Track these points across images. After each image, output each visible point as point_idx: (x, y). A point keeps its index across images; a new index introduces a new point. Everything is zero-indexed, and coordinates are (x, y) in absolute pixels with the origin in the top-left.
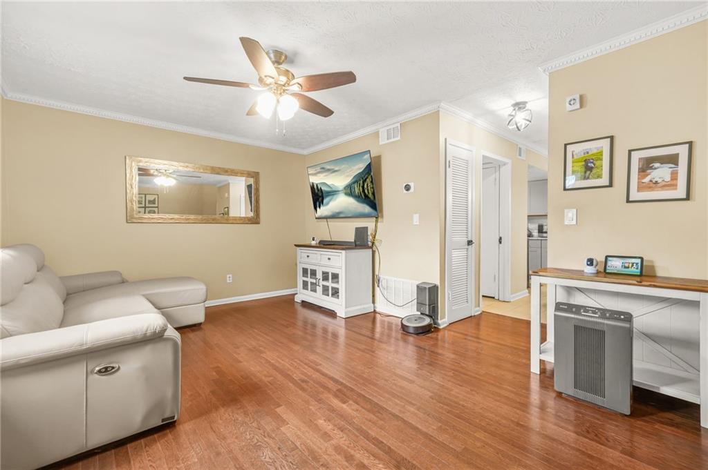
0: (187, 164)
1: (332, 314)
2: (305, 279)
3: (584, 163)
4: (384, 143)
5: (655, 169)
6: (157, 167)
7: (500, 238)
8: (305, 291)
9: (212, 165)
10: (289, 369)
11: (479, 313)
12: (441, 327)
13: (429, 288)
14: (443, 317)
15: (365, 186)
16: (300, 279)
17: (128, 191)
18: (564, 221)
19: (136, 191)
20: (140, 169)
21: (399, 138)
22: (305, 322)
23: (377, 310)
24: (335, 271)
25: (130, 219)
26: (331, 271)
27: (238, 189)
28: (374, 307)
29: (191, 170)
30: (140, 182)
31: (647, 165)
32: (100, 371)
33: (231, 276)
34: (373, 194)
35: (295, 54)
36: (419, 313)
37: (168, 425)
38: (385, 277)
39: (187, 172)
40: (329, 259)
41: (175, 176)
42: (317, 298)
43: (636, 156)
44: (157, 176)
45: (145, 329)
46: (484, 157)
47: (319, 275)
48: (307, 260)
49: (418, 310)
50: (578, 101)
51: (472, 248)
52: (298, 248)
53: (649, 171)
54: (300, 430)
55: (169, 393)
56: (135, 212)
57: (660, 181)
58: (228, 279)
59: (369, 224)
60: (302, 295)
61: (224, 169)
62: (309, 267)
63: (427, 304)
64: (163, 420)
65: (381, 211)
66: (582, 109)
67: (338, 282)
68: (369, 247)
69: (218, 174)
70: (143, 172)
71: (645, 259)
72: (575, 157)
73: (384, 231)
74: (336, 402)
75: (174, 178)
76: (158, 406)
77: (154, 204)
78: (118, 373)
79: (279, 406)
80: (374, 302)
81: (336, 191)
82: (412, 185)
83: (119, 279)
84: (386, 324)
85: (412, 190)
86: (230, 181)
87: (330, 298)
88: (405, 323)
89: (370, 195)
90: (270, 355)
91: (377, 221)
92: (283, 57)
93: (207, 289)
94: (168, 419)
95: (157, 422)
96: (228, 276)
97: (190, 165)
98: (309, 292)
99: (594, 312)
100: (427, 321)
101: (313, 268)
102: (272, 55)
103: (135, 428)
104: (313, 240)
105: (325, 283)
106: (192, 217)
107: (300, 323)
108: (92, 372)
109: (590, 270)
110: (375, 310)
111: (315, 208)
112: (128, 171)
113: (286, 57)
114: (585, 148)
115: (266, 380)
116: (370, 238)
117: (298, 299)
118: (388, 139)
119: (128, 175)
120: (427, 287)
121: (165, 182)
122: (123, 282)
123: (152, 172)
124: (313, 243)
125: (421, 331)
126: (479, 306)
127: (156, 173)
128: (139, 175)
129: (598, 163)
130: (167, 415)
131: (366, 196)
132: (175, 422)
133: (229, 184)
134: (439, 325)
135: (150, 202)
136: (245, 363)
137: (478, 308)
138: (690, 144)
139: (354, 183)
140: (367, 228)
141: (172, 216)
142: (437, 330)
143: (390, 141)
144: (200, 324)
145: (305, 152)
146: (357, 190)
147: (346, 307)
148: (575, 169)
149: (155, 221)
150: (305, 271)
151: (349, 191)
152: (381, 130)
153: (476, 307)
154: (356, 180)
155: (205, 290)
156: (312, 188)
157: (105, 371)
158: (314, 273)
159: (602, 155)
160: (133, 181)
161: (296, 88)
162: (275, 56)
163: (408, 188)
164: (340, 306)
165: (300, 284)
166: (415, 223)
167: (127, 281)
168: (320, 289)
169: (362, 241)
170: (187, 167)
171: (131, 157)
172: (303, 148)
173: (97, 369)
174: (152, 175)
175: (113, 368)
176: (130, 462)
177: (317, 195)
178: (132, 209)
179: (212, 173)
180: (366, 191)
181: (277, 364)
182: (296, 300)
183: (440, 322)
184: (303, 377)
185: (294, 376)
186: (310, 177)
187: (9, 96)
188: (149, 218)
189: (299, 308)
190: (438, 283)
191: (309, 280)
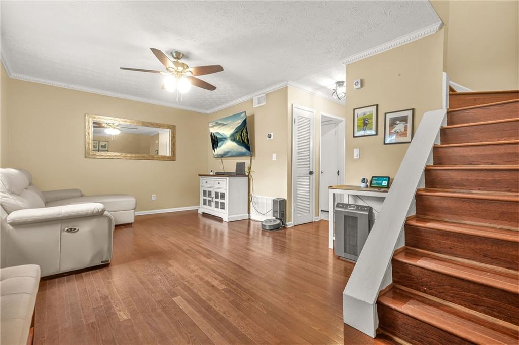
0: (126, 120)
1: (220, 220)
2: (205, 198)
3: (363, 121)
4: (256, 106)
5: (397, 124)
6: (106, 121)
7: (338, 171)
8: (205, 206)
9: (143, 120)
10: (182, 245)
11: (319, 220)
12: (288, 227)
13: (280, 201)
14: (290, 221)
15: (243, 135)
16: (202, 198)
17: (86, 137)
18: (353, 157)
19: (91, 136)
20: (94, 123)
21: (265, 103)
22: (205, 226)
23: (251, 218)
24: (223, 191)
25: (87, 155)
26: (220, 191)
27: (165, 137)
28: (249, 216)
29: (129, 123)
30: (94, 132)
31: (393, 123)
32: (68, 230)
33: (155, 195)
34: (248, 140)
35: (189, 53)
36: (275, 218)
37: (105, 266)
38: (256, 196)
39: (127, 125)
40: (219, 183)
41: (119, 128)
42: (212, 210)
43: (389, 116)
44: (107, 128)
45: (93, 209)
46: (323, 116)
47: (213, 195)
48: (206, 185)
49: (273, 216)
50: (359, 83)
51: (313, 177)
52: (201, 177)
53: (394, 126)
54: (179, 269)
55: (106, 247)
56: (90, 151)
57: (399, 131)
58: (153, 197)
59: (246, 160)
60: (203, 209)
61: (151, 123)
62: (207, 190)
63: (279, 211)
64: (102, 262)
65: (254, 152)
66: (363, 88)
67: (224, 199)
68: (245, 176)
69: (147, 126)
70: (97, 125)
71: (391, 178)
72: (359, 117)
73: (256, 165)
74: (204, 259)
75: (119, 129)
76: (99, 254)
77: (106, 148)
78: (77, 233)
79: (170, 259)
80: (249, 213)
81: (225, 138)
82: (272, 134)
83: (79, 194)
84: (257, 226)
85: (272, 138)
86: (159, 132)
87: (219, 210)
88: (263, 224)
89: (246, 141)
90: (172, 239)
91: (251, 159)
92: (181, 55)
93: (136, 201)
94: (105, 262)
95: (99, 263)
96: (153, 195)
97: (128, 120)
98: (207, 207)
99: (354, 207)
100: (278, 222)
101: (210, 190)
102: (174, 54)
103: (86, 264)
104: (212, 172)
105: (217, 200)
106: (129, 155)
107: (201, 226)
108: (64, 230)
109: (363, 185)
110: (249, 218)
111: (214, 149)
112: (87, 124)
113: (183, 55)
114: (364, 111)
115: (166, 249)
116: (247, 170)
117: (200, 211)
118: (258, 104)
119: (86, 126)
120: (279, 200)
121: (112, 132)
122: (82, 196)
123: (103, 124)
124: (212, 174)
125: (273, 228)
126: (319, 216)
127: (106, 126)
128: (94, 127)
129: (370, 121)
130: (105, 259)
131: (243, 142)
132: (109, 264)
133: (158, 134)
134: (287, 226)
135: (102, 147)
136: (156, 242)
137: (317, 217)
138: (413, 110)
139: (236, 133)
140: (245, 163)
141: (115, 154)
142: (285, 228)
143: (259, 105)
144: (131, 224)
145: (208, 112)
146: (238, 138)
147: (229, 215)
148: (359, 124)
149: (104, 157)
150: (205, 192)
151: (233, 138)
152: (254, 98)
153: (316, 216)
154: (236, 132)
155: (135, 202)
156: (211, 136)
157: (71, 230)
158: (210, 193)
159: (372, 116)
160: (90, 130)
161: (189, 74)
162: (176, 55)
163: (270, 136)
164: (224, 215)
165: (202, 202)
166: (273, 159)
167: (84, 196)
168: (213, 204)
169: (240, 171)
170: (126, 121)
171: (88, 115)
172: (207, 109)
173: (66, 229)
174: (104, 127)
175: (75, 229)
176: (83, 279)
177: (214, 140)
178: (89, 149)
179: (142, 126)
180: (243, 138)
181: (175, 243)
182: (199, 212)
183: (287, 223)
184: (189, 248)
185: (184, 248)
186: (210, 128)
187: (12, 75)
188: (100, 155)
189: (200, 217)
190: (286, 198)
191: (208, 198)
